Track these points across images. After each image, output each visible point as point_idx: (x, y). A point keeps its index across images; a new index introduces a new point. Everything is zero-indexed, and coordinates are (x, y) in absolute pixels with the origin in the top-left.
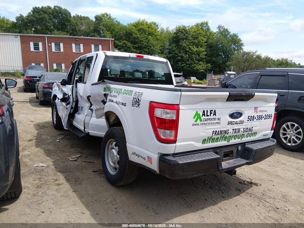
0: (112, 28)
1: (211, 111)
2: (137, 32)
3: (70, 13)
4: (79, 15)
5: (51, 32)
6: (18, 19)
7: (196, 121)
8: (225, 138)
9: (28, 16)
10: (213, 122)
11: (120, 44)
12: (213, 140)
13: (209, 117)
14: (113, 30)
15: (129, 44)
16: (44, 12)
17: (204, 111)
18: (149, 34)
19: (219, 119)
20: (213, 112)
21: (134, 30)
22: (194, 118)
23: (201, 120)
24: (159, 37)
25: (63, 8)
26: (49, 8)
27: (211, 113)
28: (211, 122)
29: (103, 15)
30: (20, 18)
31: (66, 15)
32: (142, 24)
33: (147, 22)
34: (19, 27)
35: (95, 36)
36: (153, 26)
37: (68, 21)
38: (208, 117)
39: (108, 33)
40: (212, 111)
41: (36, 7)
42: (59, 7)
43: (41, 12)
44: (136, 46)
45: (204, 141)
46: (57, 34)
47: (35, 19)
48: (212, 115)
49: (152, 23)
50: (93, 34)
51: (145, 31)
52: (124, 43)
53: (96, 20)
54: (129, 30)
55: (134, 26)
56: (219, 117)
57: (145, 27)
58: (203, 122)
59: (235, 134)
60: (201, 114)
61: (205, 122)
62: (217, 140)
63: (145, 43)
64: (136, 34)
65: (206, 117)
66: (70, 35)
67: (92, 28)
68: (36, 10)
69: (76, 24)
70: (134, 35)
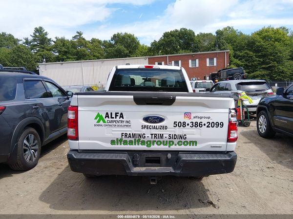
0: (234, 39)
1: (116, 113)
2: (261, 40)
3: (194, 33)
4: (203, 33)
5: (177, 52)
6: (152, 44)
7: (98, 122)
8: (143, 143)
9: (160, 41)
10: (120, 124)
11: (241, 54)
12: (125, 143)
13: (115, 119)
14: (235, 42)
15: (251, 53)
16: (172, 36)
17: (107, 113)
18: (276, 40)
19: (127, 122)
20: (119, 115)
21: (258, 38)
22: (96, 119)
23: (104, 122)
24: (287, 42)
25: (188, 29)
26: (176, 31)
27: (116, 116)
28: (118, 124)
29: (225, 29)
30: (154, 44)
31: (190, 35)
32: (267, 31)
33: (273, 28)
34: (153, 51)
35: (215, 50)
36: (281, 31)
37: (192, 40)
38: (113, 119)
39: (228, 45)
40: (118, 113)
41: (166, 33)
42: (184, 29)
43: (170, 36)
44: (260, 54)
45: (113, 142)
46: (182, 53)
47: (165, 43)
48: (118, 117)
49: (281, 28)
50: (213, 48)
51: (271, 38)
52: (246, 53)
53: (217, 35)
54: (252, 38)
55: (258, 34)
56: (128, 120)
57: (270, 34)
58: (107, 124)
59: (157, 140)
60: (104, 116)
61: (110, 124)
62: (131, 143)
63: (270, 51)
64: (259, 42)
65: (110, 119)
66: (193, 52)
67: (213, 43)
68: (166, 35)
69: (199, 41)
70: (257, 43)
